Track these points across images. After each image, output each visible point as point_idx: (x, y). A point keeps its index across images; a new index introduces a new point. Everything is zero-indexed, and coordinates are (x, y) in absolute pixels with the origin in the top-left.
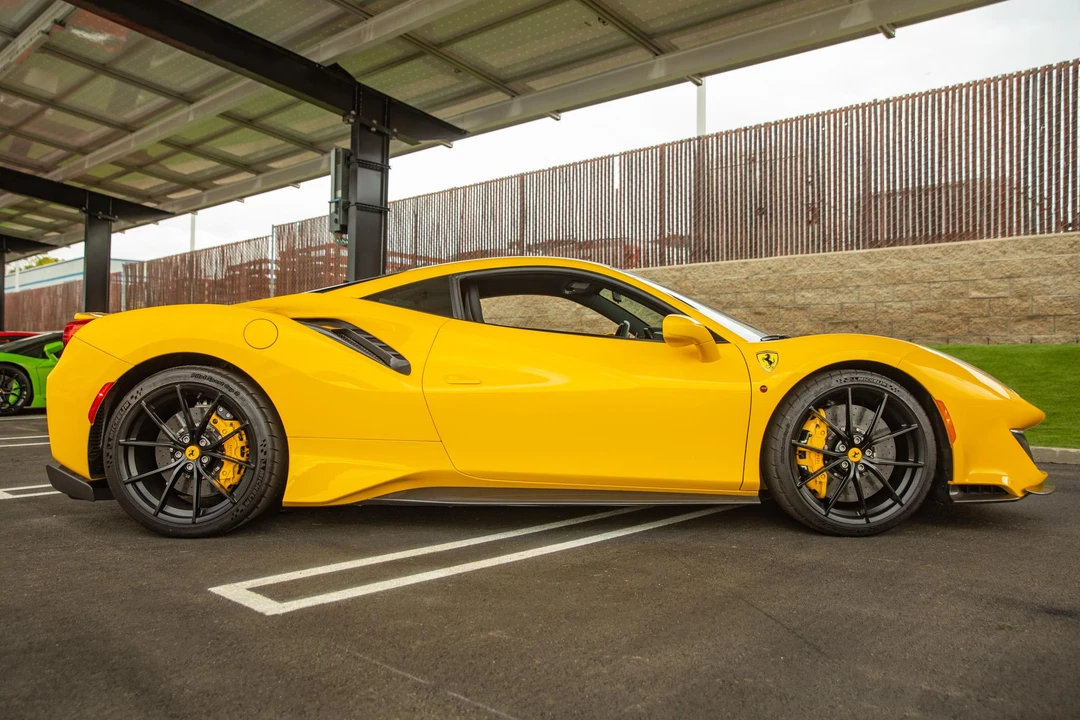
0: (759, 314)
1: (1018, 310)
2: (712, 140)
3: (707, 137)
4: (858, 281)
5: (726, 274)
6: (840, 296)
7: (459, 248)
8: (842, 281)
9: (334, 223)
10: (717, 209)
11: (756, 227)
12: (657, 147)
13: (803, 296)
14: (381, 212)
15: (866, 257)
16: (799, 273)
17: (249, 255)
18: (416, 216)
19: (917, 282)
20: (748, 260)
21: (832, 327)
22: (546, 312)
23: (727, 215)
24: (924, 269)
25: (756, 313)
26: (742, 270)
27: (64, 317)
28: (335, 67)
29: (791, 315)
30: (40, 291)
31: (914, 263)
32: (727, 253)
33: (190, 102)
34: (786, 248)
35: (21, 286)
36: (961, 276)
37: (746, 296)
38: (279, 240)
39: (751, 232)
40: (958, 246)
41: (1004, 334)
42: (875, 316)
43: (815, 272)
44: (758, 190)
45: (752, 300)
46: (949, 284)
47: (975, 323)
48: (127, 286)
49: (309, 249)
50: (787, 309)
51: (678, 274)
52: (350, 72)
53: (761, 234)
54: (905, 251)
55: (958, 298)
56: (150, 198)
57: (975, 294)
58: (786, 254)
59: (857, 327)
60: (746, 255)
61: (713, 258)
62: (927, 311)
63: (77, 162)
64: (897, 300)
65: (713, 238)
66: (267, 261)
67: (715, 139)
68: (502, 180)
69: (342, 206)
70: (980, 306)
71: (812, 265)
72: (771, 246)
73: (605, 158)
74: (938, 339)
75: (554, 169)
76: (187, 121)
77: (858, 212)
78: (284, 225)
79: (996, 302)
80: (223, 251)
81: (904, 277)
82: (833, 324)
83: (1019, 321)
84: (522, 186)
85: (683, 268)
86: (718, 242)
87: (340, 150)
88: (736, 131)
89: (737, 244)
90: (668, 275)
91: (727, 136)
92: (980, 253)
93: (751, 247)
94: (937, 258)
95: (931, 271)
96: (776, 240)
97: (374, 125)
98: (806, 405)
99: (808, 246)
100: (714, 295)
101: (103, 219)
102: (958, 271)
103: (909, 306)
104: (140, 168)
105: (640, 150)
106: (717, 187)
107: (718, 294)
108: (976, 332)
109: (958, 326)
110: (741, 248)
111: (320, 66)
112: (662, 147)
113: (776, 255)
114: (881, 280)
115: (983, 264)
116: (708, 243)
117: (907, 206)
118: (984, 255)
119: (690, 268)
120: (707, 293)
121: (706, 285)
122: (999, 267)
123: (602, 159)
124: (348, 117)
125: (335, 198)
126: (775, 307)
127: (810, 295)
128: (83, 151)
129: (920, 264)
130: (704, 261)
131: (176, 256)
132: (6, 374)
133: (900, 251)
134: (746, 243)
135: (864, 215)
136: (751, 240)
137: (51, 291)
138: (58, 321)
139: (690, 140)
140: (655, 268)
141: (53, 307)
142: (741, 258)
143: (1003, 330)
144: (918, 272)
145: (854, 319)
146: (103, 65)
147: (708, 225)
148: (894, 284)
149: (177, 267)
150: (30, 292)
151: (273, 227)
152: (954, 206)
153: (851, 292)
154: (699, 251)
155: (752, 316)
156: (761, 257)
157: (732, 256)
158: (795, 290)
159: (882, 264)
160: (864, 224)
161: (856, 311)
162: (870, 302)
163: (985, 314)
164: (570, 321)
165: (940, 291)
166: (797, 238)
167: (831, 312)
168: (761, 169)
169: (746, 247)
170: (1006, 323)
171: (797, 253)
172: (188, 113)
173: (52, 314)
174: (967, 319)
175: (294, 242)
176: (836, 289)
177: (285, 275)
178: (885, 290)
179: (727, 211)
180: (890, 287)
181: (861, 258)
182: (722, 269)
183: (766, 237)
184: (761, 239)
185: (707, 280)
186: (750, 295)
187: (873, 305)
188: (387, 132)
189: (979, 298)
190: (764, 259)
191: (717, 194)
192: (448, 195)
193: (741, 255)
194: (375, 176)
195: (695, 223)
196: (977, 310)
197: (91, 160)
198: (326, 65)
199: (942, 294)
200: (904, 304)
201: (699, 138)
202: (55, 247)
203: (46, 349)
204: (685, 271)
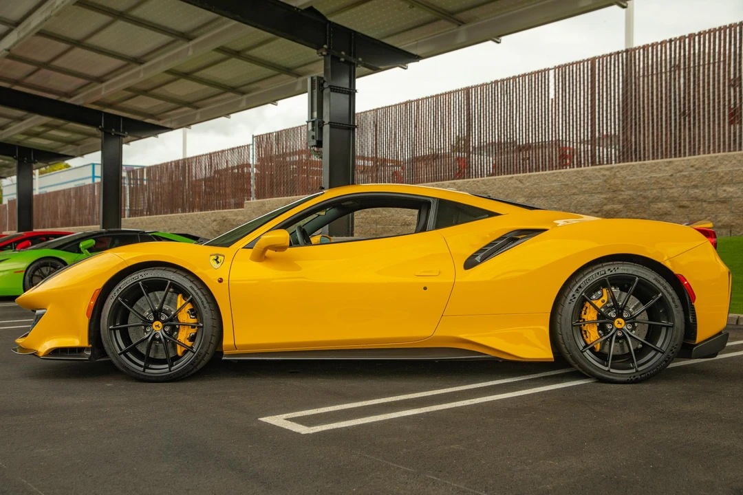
2: (639, 53)
3: (635, 49)
5: (652, 172)
7: (413, 152)
9: (310, 139)
10: (644, 114)
11: (680, 129)
12: (588, 60)
13: (725, 191)
14: (349, 129)
16: (722, 169)
17: (234, 161)
18: (376, 126)
20: (673, 159)
23: (653, 120)
26: (667, 168)
27: (77, 215)
28: (311, 9)
29: (713, 207)
30: (57, 193)
32: (653, 153)
33: (190, 39)
34: (709, 147)
35: (40, 188)
37: (671, 191)
38: (258, 148)
39: (675, 134)
43: (737, 169)
44: (682, 96)
45: (676, 195)
48: (130, 187)
49: (284, 155)
50: (709, 203)
51: (607, 173)
52: (322, 11)
53: (685, 135)
56: (152, 116)
58: (709, 153)
60: (671, 154)
61: (640, 158)
63: (94, 89)
65: (640, 140)
66: (248, 165)
67: (641, 51)
68: (450, 93)
69: (317, 124)
72: (694, 145)
73: (542, 71)
75: (496, 82)
76: (186, 55)
78: (262, 135)
80: (211, 158)
84: (468, 99)
85: (612, 168)
86: (644, 144)
87: (315, 78)
88: (661, 43)
89: (662, 145)
90: (598, 174)
91: (653, 48)
93: (675, 147)
96: (699, 141)
97: (342, 56)
99: (730, 145)
100: (641, 191)
101: (115, 135)
104: (145, 92)
105: (573, 64)
106: (644, 94)
107: (645, 190)
110: (666, 148)
111: (298, 9)
112: (593, 60)
113: (699, 154)
116: (636, 145)
119: (618, 167)
120: (634, 190)
121: (633, 182)
123: (538, 72)
124: (321, 51)
125: (312, 118)
126: (698, 201)
127: (731, 190)
128: (100, 80)
130: (632, 161)
131: (171, 162)
132: (52, 267)
134: (671, 144)
136: (675, 141)
137: (66, 193)
138: (72, 218)
139: (618, 53)
140: (586, 168)
141: (68, 206)
142: (666, 157)
146: (121, 13)
147: (635, 129)
149: (173, 172)
150: (48, 194)
151: (253, 137)
154: (627, 152)
155: (676, 209)
156: (685, 156)
157: (657, 156)
158: (717, 185)
166: (719, 138)
168: (684, 76)
169: (671, 147)
171: (719, 152)
172: (188, 48)
173: (68, 213)
175: (272, 149)
177: (264, 178)
179: (653, 115)
182: (647, 168)
183: (690, 138)
184: (685, 139)
185: (635, 177)
186: (674, 190)
188: (353, 61)
190: (687, 158)
191: (644, 101)
192: (403, 107)
193: (666, 155)
194: (344, 98)
195: (623, 127)
197: (107, 87)
198: (303, 8)
201: (627, 51)
202: (73, 157)
203: (81, 245)
204: (614, 170)
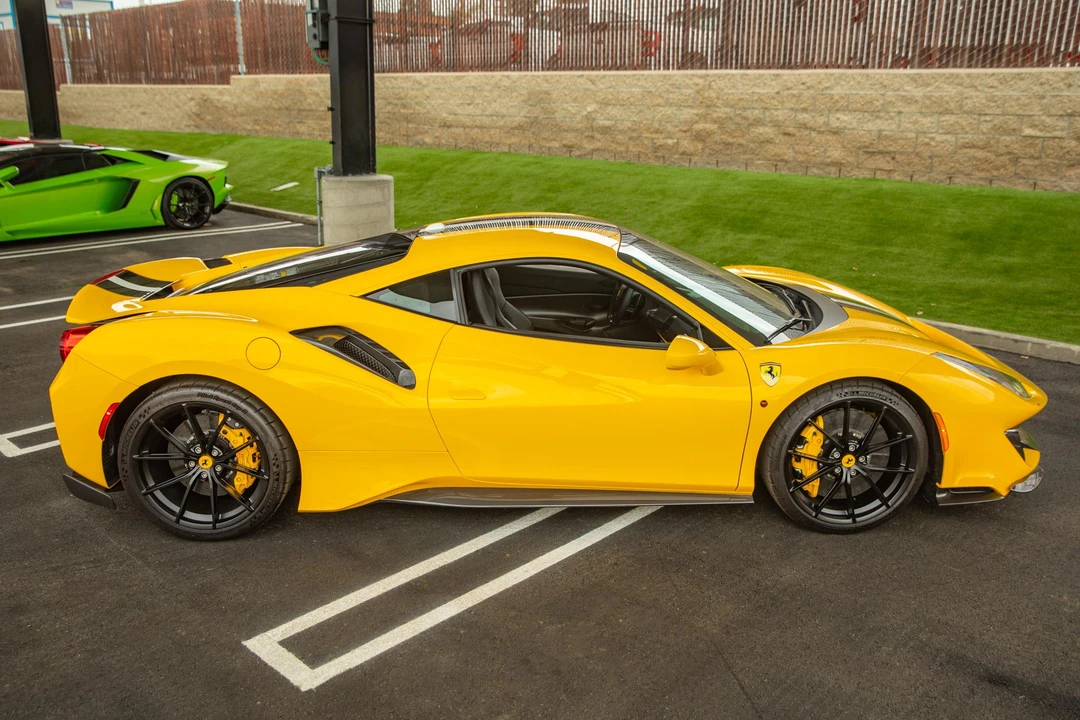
0: (788, 134)
1: (1073, 154)
4: (900, 104)
5: (755, 85)
6: (879, 122)
8: (883, 105)
11: (792, 32)
13: (838, 119)
14: (365, 23)
15: (913, 79)
16: (837, 91)
19: (965, 112)
20: (781, 71)
21: (866, 156)
22: (553, 113)
23: (760, 15)
24: (976, 98)
25: (785, 134)
26: (774, 83)
29: (823, 139)
31: (966, 90)
32: (758, 60)
36: (1016, 109)
37: (776, 113)
40: (1019, 74)
41: (1053, 179)
42: (916, 146)
43: (855, 92)
45: (781, 118)
46: (1001, 118)
47: (1024, 165)
50: (819, 132)
51: (701, 81)
53: (797, 40)
54: (958, 76)
55: (1009, 134)
57: (1028, 131)
59: (894, 158)
60: (779, 64)
61: (741, 65)
62: (973, 146)
64: (941, 131)
70: (1032, 145)
71: (852, 83)
74: (981, 179)
77: (911, 23)
79: (1051, 142)
81: (952, 105)
82: (867, 152)
83: (1073, 165)
85: (707, 75)
89: (769, 51)
90: (690, 82)
92: (1042, 84)
94: (992, 87)
95: (984, 101)
96: (814, 49)
98: (805, 418)
100: (740, 109)
102: (1013, 103)
103: (953, 139)
107: (745, 109)
108: (1023, 174)
109: (1004, 166)
113: (812, 68)
114: (927, 107)
115: (1043, 97)
117: (968, 20)
118: (1047, 87)
119: (715, 75)
120: (732, 107)
121: (731, 97)
122: (1061, 102)
126: (806, 128)
127: (846, 118)
129: (972, 93)
130: (731, 68)
133: (952, 75)
134: (780, 50)
135: (917, 28)
136: (786, 46)
140: (675, 72)
142: (773, 68)
143: (1053, 174)
144: (969, 101)
145: (891, 149)
148: (941, 113)
152: (1021, 23)
153: (892, 118)
154: (727, 55)
155: (780, 137)
156: (795, 68)
157: (763, 64)
158: (829, 111)
159: (929, 89)
160: (916, 37)
161: (895, 140)
162: (911, 131)
163: (1036, 155)
164: (580, 125)
165: (990, 125)
166: (837, 49)
167: (866, 140)
170: (1057, 167)
174: (1016, 160)
176: (875, 114)
178: (929, 119)
180: (936, 117)
181: (908, 79)
182: (750, 80)
183: (803, 44)
184: (797, 45)
185: (733, 91)
186: (779, 112)
187: (914, 135)
189: (1031, 137)
190: (798, 71)
193: (774, 64)
196: (1028, 150)
199: (992, 128)
200: (948, 137)
204: (709, 78)
